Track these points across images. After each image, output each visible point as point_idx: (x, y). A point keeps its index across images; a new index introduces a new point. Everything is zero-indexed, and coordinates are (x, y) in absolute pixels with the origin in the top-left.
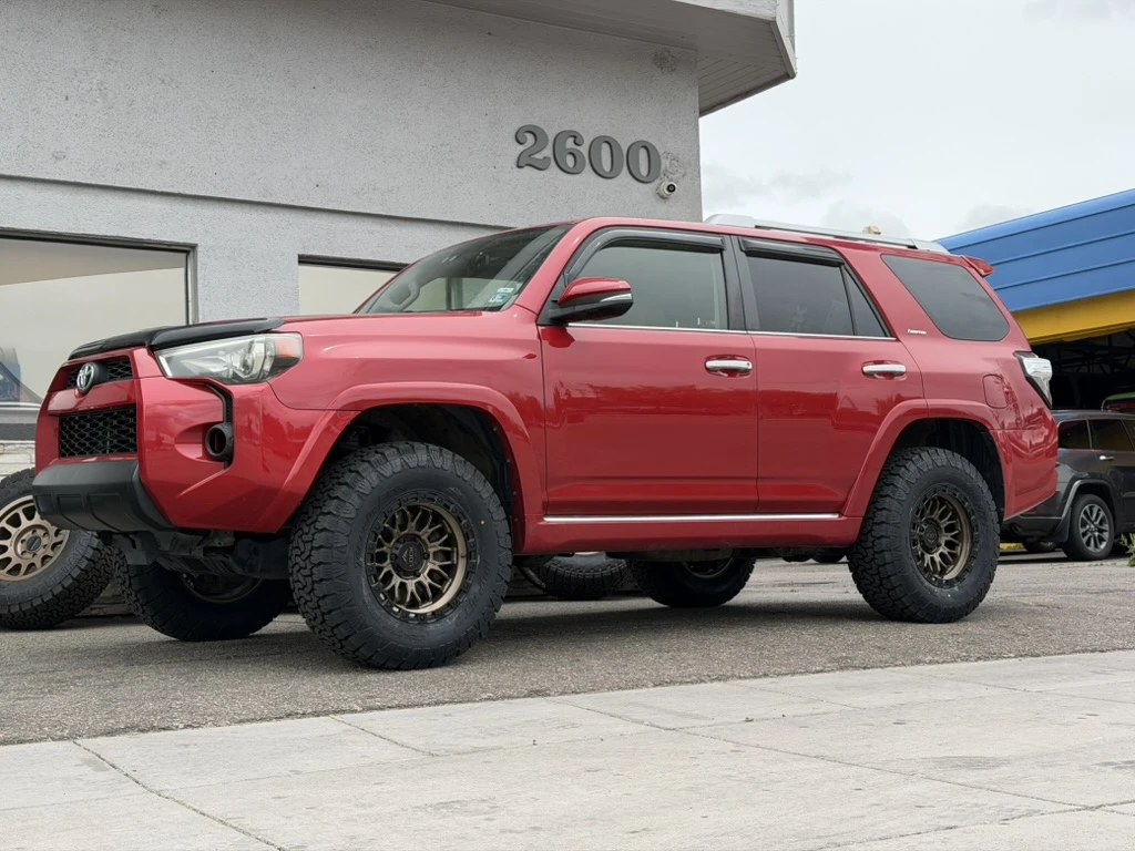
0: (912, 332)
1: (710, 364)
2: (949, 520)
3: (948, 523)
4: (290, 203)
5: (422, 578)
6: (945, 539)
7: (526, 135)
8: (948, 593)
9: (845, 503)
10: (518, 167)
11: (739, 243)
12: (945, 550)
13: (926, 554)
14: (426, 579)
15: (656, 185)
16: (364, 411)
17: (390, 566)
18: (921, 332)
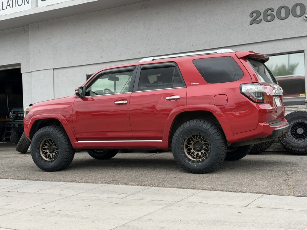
0: (193, 84)
1: (115, 103)
2: (204, 142)
3: (204, 143)
4: (186, 51)
5: (53, 153)
6: (204, 148)
7: (253, 14)
8: (196, 165)
9: (162, 137)
10: (251, 25)
11: (141, 67)
12: (203, 151)
13: (195, 152)
14: (54, 154)
15: (303, 17)
16: (35, 121)
17: (47, 151)
18: (197, 83)
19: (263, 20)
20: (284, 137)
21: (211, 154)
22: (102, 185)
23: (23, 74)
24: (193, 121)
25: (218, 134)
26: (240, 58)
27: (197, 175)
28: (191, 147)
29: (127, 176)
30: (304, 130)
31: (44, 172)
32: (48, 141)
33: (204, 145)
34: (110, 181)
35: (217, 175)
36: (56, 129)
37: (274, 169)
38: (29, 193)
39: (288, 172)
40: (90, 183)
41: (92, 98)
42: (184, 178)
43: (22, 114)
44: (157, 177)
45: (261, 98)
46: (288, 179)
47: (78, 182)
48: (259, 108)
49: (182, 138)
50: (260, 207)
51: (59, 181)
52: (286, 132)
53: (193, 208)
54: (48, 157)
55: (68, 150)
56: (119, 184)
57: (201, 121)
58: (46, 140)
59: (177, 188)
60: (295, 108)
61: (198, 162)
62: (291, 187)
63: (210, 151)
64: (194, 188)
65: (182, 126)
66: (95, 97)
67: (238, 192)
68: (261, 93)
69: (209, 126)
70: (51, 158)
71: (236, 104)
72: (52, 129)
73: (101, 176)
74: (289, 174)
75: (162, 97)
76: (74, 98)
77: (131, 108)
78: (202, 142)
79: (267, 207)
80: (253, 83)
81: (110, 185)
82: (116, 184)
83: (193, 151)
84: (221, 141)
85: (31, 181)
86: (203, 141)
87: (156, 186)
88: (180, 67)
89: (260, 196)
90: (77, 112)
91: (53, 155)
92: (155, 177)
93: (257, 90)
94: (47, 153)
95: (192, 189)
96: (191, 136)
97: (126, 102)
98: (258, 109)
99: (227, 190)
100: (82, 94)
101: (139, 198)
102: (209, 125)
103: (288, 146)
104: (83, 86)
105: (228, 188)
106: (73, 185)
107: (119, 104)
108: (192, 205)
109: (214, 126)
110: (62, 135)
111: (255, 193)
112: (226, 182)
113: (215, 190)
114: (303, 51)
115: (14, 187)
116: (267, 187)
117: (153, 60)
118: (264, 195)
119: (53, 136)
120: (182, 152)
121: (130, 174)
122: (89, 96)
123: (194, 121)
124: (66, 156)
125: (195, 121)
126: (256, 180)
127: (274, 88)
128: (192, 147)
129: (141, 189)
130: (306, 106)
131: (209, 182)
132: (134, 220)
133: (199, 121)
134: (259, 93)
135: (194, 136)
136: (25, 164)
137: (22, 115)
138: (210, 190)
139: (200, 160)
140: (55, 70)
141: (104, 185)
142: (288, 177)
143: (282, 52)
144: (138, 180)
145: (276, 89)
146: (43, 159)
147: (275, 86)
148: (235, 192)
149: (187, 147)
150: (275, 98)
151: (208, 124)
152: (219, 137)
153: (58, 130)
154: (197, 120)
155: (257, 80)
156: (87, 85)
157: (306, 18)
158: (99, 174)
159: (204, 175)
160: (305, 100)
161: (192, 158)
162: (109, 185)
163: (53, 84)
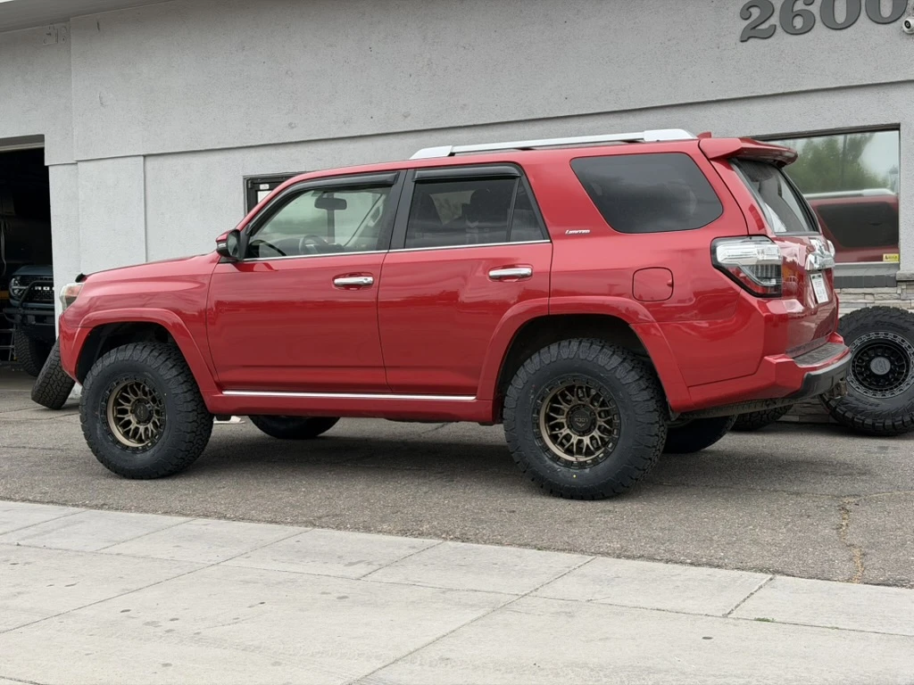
0: (571, 232)
1: (337, 281)
2: (600, 407)
3: (599, 409)
4: (546, 116)
5: (148, 426)
6: (598, 423)
7: (752, 10)
8: (575, 473)
9: (476, 388)
10: (742, 41)
11: (414, 175)
12: (596, 433)
13: (573, 436)
14: (150, 426)
15: (901, 22)
16: (95, 328)
17: (131, 417)
18: (584, 231)
19: (779, 30)
20: (835, 393)
21: (620, 442)
22: (296, 529)
23: (50, 169)
24: (570, 342)
25: (643, 384)
26: (715, 159)
27: (579, 505)
28: (562, 419)
29: (368, 500)
30: (892, 363)
31: (119, 481)
32: (131, 387)
33: (600, 417)
34: (320, 518)
35: (635, 507)
36: (157, 354)
37: (802, 488)
38: (79, 553)
39: (846, 500)
40: (259, 521)
41: (267, 265)
42: (540, 514)
43: (47, 285)
44: (458, 507)
45: (774, 282)
46: (847, 525)
47: (225, 517)
48: (768, 310)
49: (536, 391)
50: (768, 621)
51: (166, 513)
52: (841, 380)
53: (570, 620)
54: (134, 437)
55: (192, 417)
56: (346, 528)
57: (592, 344)
58: (126, 386)
59: (520, 545)
60: (867, 296)
61: (582, 465)
62: (856, 552)
63: (619, 434)
64: (572, 550)
65: (536, 358)
66: (276, 261)
67: (699, 565)
68: (772, 266)
69: (616, 360)
70: (140, 441)
71: (696, 294)
72: (145, 354)
73: (292, 500)
74: (848, 507)
75: (481, 269)
76: (213, 262)
77: (385, 296)
78: (594, 406)
79: (788, 621)
80: (750, 236)
81: (321, 530)
82: (338, 528)
83: (568, 431)
84: (652, 405)
85: (83, 509)
86: (596, 404)
87: (457, 539)
88: (531, 180)
89: (765, 581)
90: (219, 304)
91: (146, 429)
92: (453, 508)
93: (761, 257)
94: (129, 422)
95: (564, 550)
96: (562, 387)
97: (370, 279)
98: (764, 315)
99: (668, 556)
100: (235, 250)
101: (406, 579)
102: (615, 356)
103: (845, 409)
104: (238, 228)
105: (669, 551)
106: (208, 527)
107: (348, 286)
108: (567, 610)
109: (632, 361)
110: (174, 372)
111: (750, 569)
112: (665, 529)
113: (633, 557)
114: (896, 127)
115: (32, 528)
116: (785, 551)
117: (452, 154)
118: (778, 577)
119: (150, 375)
120: (535, 434)
121: (378, 494)
122: (258, 257)
123: (572, 343)
124: (188, 435)
125: (575, 344)
126: (751, 527)
127: (811, 249)
128: (564, 421)
129: (414, 547)
130: (899, 292)
131: (614, 529)
132: (397, 660)
133: (586, 344)
134: (767, 266)
135: (571, 389)
136: (62, 450)
137: (48, 288)
138: (618, 557)
139: (588, 459)
140: (148, 159)
141: (303, 529)
142: (846, 516)
143: (833, 127)
144: (402, 518)
145: (818, 252)
146: (119, 442)
147: (814, 242)
148: (692, 564)
149: (549, 419)
150: (814, 277)
151: (612, 355)
152: (646, 395)
153: (162, 358)
154: (580, 342)
155: (761, 226)
156: (251, 224)
157: (909, 27)
158: (287, 493)
159: (600, 505)
160: (898, 272)
161: (565, 453)
162: (316, 529)
163: (143, 200)
